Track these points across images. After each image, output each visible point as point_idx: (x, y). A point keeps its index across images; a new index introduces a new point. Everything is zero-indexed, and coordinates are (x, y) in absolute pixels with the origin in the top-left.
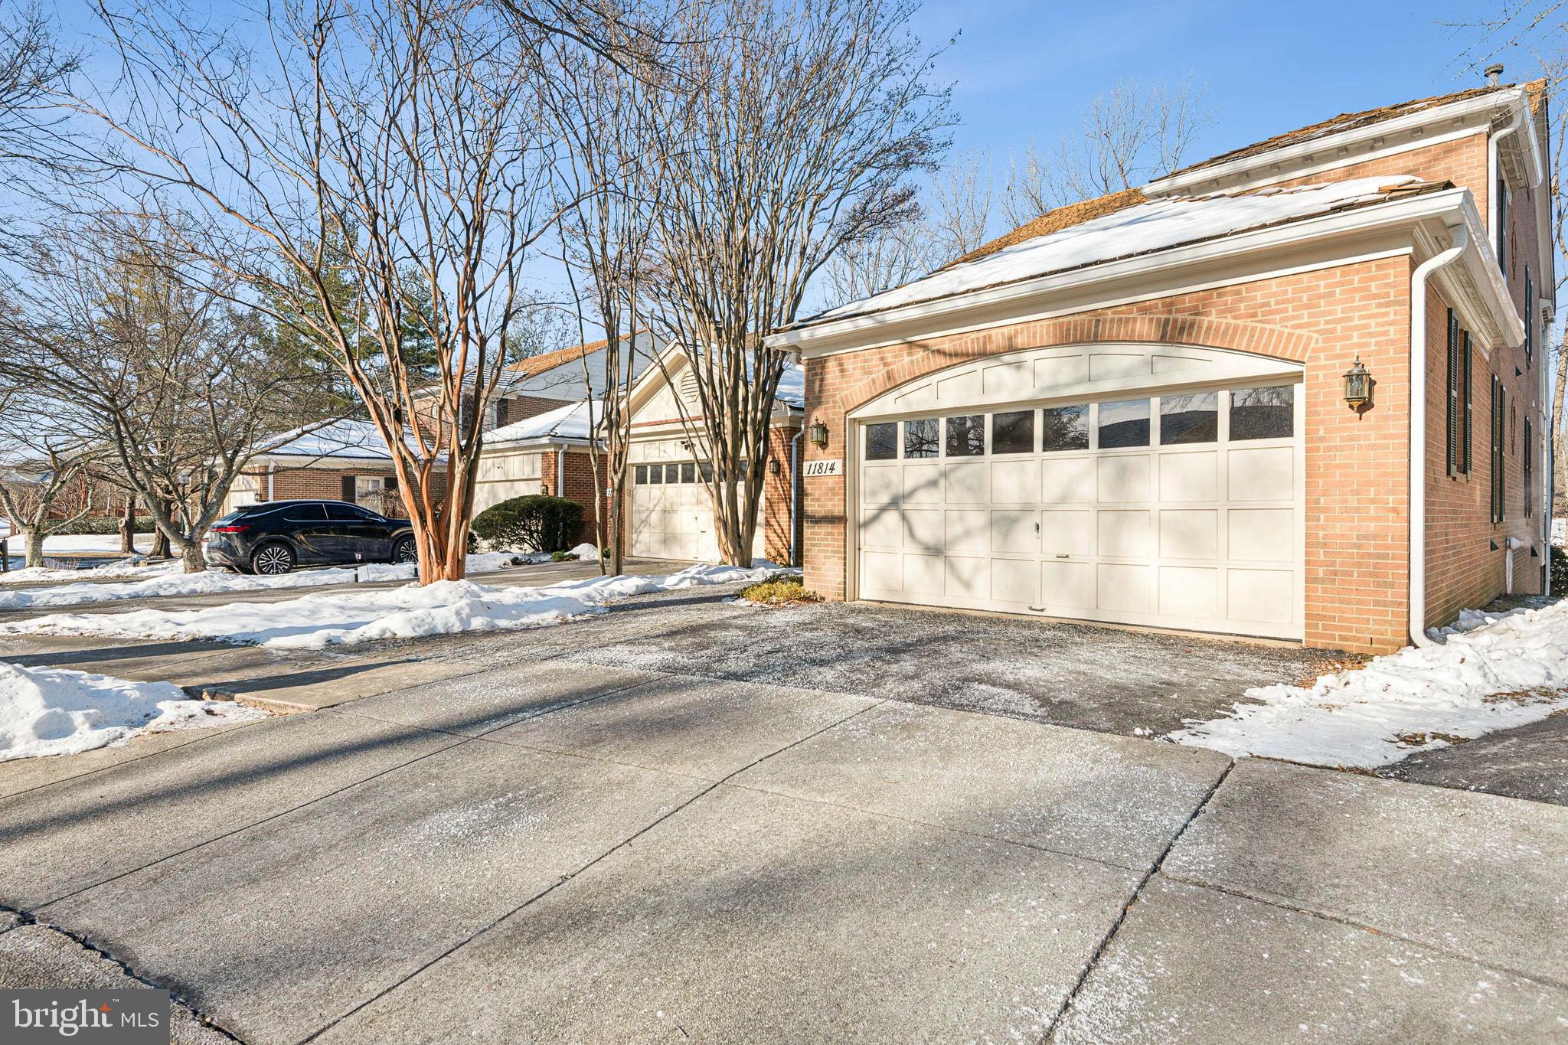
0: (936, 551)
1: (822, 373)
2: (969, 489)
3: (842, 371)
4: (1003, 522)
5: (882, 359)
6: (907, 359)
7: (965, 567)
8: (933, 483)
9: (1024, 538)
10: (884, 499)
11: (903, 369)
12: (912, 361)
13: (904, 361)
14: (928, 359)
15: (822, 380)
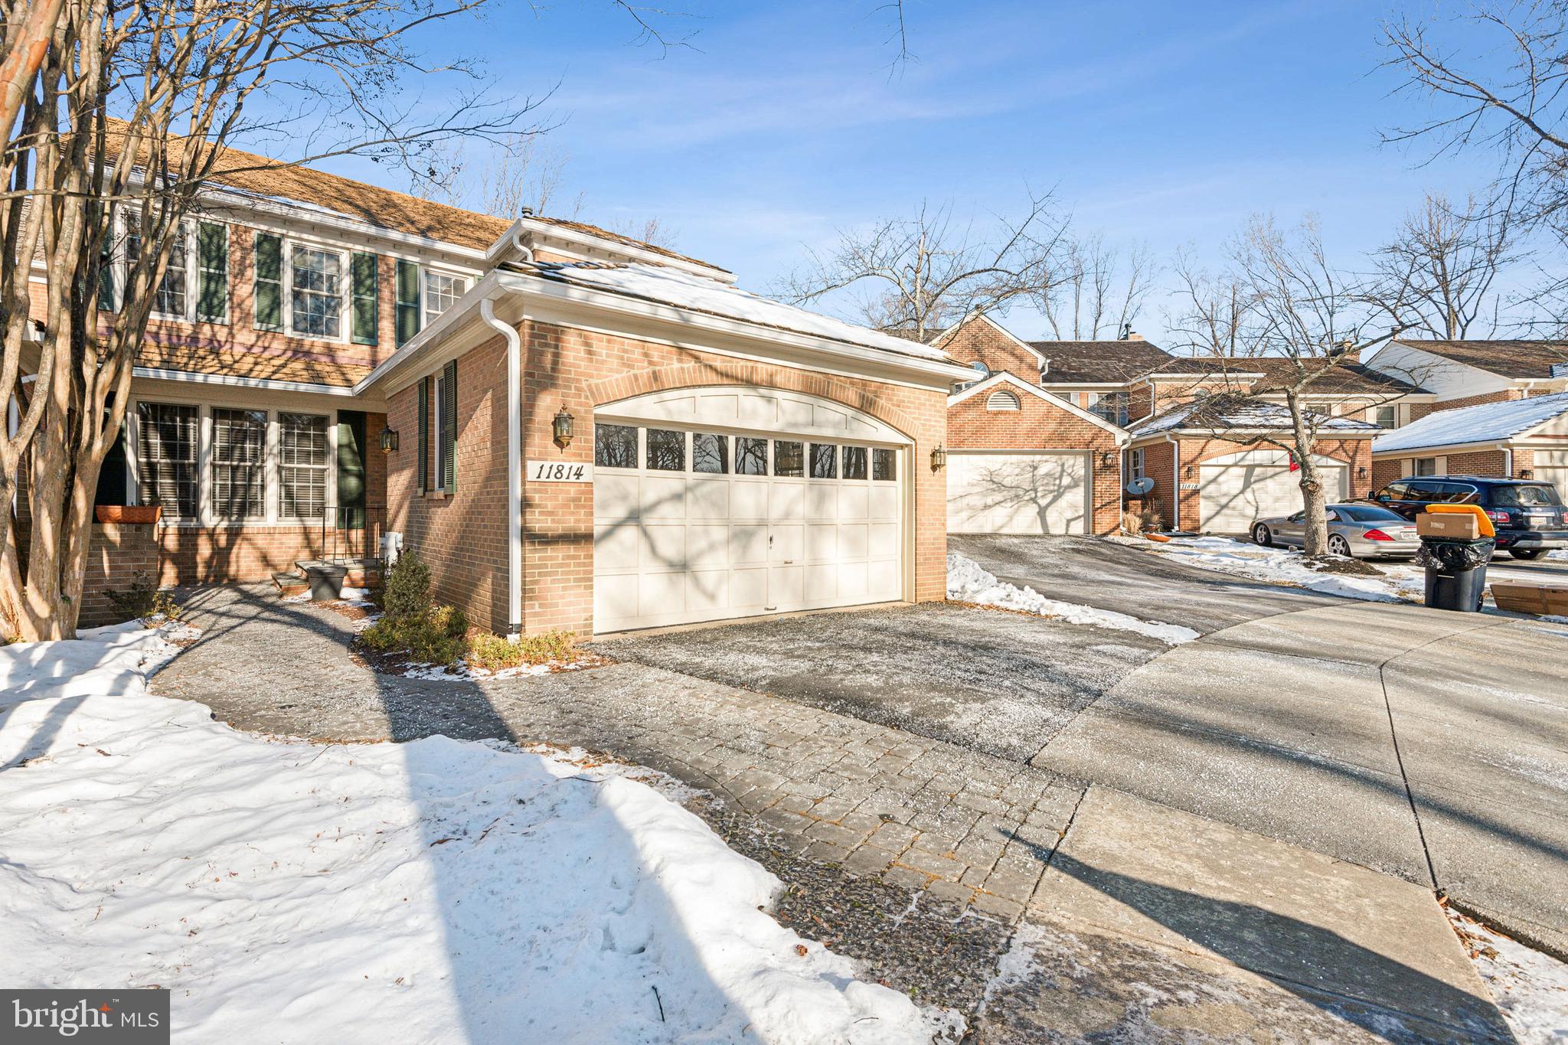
0: (681, 567)
1: (557, 347)
2: (714, 504)
3: (590, 353)
4: (743, 535)
5: (646, 355)
6: (676, 365)
7: (709, 580)
8: (678, 497)
9: (759, 547)
10: (619, 512)
11: (672, 372)
12: (682, 369)
13: (673, 367)
14: (700, 371)
15: (556, 355)
